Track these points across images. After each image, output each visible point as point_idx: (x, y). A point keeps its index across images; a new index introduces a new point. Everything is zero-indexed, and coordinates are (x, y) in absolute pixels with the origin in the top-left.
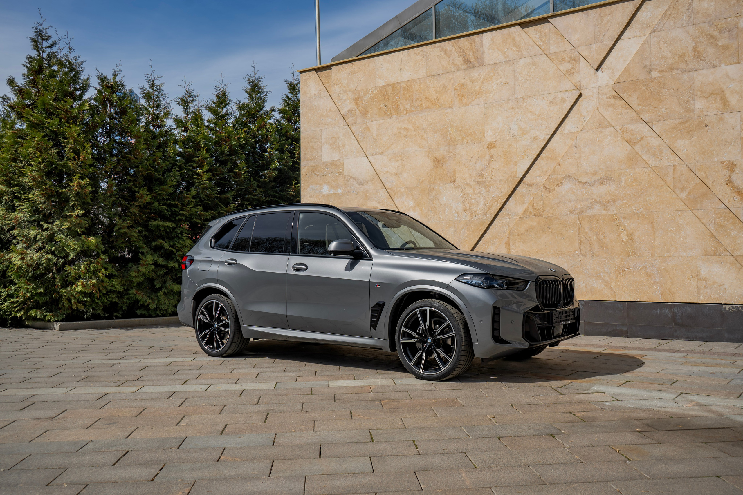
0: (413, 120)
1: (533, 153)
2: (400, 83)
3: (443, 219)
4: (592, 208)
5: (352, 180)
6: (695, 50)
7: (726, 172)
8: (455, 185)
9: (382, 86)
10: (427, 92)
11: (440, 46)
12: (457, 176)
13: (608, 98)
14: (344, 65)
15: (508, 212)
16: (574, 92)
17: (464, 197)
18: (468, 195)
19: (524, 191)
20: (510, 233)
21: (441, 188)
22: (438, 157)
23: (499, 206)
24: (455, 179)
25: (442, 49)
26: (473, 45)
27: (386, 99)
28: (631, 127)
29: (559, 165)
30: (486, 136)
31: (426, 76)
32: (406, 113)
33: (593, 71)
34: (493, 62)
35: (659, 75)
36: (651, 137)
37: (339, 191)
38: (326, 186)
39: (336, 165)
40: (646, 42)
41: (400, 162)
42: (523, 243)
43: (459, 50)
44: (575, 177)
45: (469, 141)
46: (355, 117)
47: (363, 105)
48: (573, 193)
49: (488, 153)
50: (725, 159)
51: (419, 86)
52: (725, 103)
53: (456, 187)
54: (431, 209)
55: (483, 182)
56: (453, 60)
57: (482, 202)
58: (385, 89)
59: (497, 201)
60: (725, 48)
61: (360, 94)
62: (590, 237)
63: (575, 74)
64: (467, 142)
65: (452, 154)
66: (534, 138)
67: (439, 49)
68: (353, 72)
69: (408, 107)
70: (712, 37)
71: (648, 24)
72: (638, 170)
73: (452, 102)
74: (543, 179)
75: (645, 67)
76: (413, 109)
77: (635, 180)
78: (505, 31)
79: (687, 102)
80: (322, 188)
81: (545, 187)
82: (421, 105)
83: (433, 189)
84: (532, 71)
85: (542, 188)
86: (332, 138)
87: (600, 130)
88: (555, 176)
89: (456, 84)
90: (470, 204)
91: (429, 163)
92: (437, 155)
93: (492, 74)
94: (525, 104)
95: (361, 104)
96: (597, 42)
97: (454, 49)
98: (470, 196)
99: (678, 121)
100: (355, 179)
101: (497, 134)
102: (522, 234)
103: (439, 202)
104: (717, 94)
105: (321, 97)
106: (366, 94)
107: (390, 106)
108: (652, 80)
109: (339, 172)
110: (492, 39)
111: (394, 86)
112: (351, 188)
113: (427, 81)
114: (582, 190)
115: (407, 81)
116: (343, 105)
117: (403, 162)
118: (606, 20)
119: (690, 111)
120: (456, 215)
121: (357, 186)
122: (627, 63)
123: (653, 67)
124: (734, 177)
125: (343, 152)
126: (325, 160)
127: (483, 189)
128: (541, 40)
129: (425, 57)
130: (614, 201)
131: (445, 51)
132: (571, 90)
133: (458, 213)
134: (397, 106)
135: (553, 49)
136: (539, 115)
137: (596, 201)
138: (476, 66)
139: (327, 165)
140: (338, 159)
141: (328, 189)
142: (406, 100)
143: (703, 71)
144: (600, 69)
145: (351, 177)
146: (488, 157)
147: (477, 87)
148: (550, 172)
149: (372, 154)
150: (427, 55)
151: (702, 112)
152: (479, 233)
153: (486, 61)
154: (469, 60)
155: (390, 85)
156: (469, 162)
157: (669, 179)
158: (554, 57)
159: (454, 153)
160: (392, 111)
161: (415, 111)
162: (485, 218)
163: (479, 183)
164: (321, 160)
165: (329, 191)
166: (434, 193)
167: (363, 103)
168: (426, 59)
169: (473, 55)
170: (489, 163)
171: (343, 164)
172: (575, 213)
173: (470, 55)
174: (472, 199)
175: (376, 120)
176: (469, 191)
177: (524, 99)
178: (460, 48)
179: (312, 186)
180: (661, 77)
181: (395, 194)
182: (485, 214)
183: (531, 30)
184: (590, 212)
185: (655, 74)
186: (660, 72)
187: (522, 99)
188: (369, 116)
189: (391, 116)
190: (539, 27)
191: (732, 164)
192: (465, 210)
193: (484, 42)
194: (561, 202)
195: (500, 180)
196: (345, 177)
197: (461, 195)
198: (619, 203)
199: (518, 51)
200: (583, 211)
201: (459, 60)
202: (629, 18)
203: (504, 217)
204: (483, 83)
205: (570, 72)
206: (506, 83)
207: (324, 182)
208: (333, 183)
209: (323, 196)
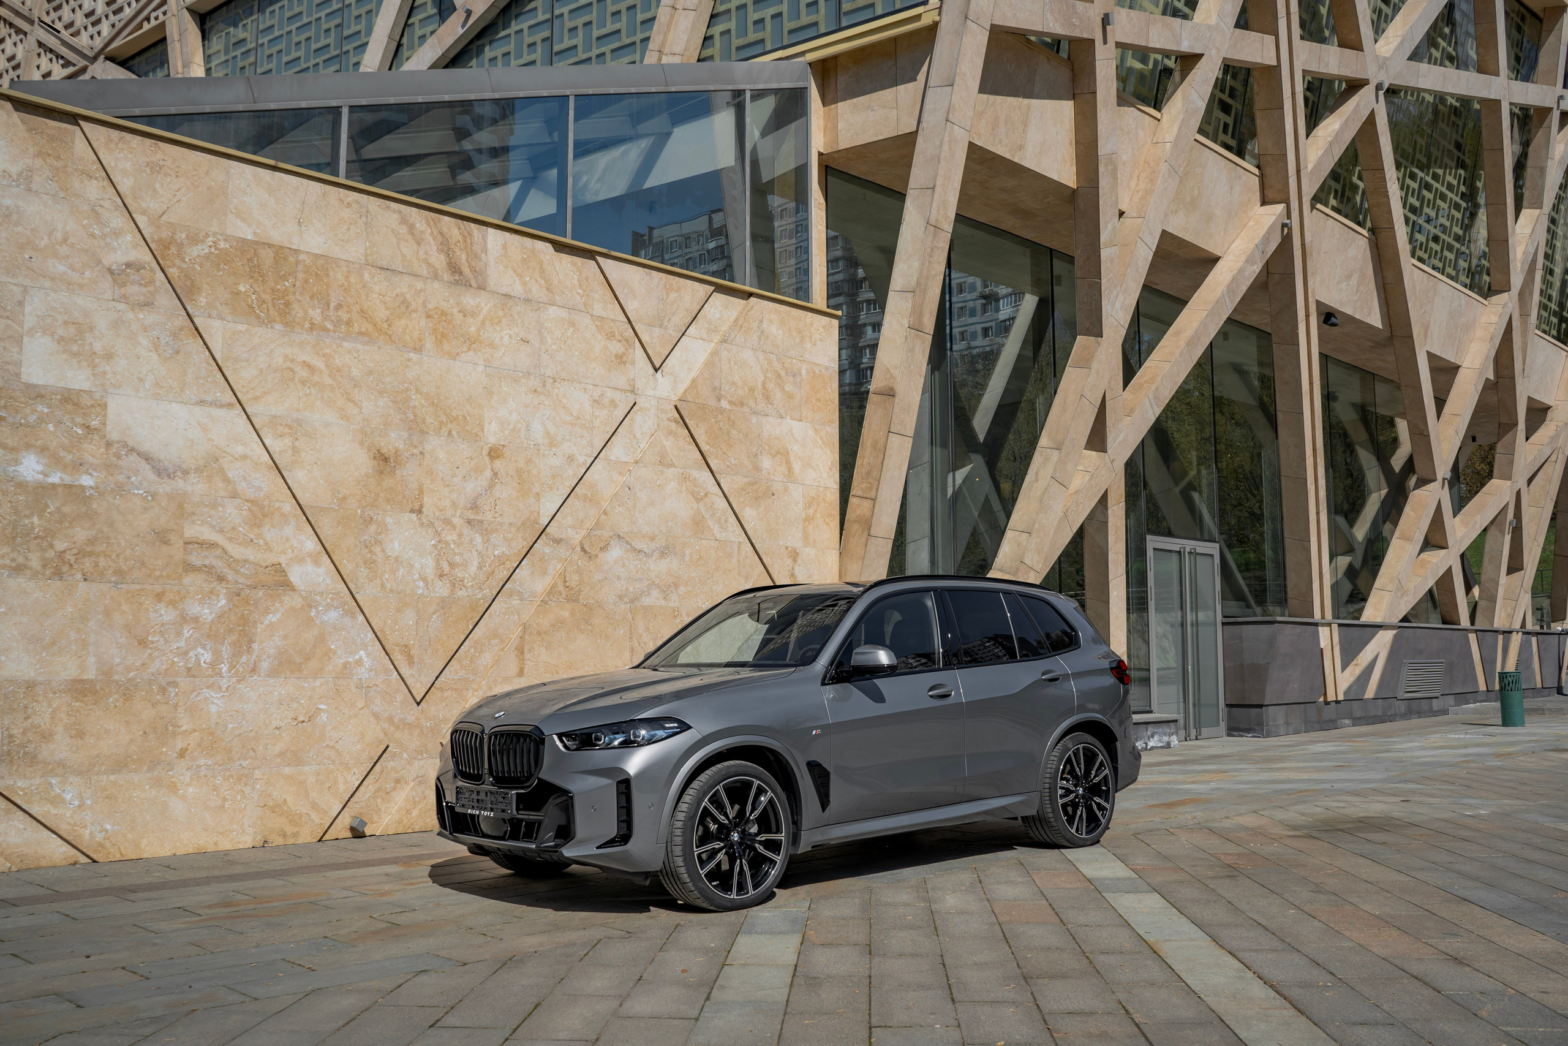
0: (327, 351)
1: (568, 484)
2: (297, 252)
3: (391, 591)
4: (649, 594)
5: (133, 457)
6: (764, 384)
7: (789, 562)
8: (420, 519)
9: (244, 241)
10: (364, 297)
11: (400, 212)
12: (426, 499)
13: (668, 419)
14: (128, 136)
15: (518, 588)
16: (628, 394)
17: (439, 547)
18: (447, 543)
19: (547, 550)
20: (525, 628)
21: (389, 520)
22: (384, 451)
23: (506, 574)
24: (421, 506)
25: (404, 221)
26: (468, 240)
27: (256, 275)
28: (695, 473)
29: (606, 514)
30: (486, 430)
31: (363, 262)
32: (311, 328)
33: (651, 370)
34: (504, 290)
35: (728, 407)
36: (716, 495)
37: (86, 481)
38: (32, 457)
39: (76, 404)
40: (715, 353)
41: (288, 441)
42: (546, 648)
43: (440, 238)
44: (628, 539)
45: (454, 432)
46: (152, 289)
47: (185, 266)
48: (623, 566)
49: (489, 467)
50: (789, 544)
51: (347, 277)
52: (790, 469)
53: (423, 524)
54: (365, 563)
55: (479, 521)
56: (426, 253)
57: (476, 563)
58: (255, 250)
59: (504, 564)
60: (790, 396)
61: (174, 233)
62: (645, 643)
63: (627, 364)
64: (450, 433)
65: (415, 451)
66: (569, 457)
67: (396, 216)
68: (155, 168)
69: (316, 314)
70: (779, 376)
71: (716, 327)
72: (704, 542)
73: (420, 340)
74: (577, 533)
75: (714, 389)
76: (329, 326)
77: (701, 557)
78: (528, 241)
79: (756, 456)
80: (17, 462)
81: (583, 549)
82: (349, 323)
83: (372, 519)
84: (569, 334)
85: (578, 549)
86: (66, 323)
87: (661, 468)
88: (598, 532)
89: (430, 306)
90: (452, 565)
91: (363, 462)
92: (382, 444)
93: (501, 313)
94: (556, 391)
95: (177, 262)
96: (660, 327)
97: (429, 231)
98: (452, 546)
99: (745, 480)
100: (147, 458)
101: (507, 433)
102: (544, 633)
103: (383, 551)
104: (782, 454)
105: (30, 190)
106: (194, 240)
107: (267, 297)
108: (722, 411)
109: (88, 427)
110: (505, 247)
111: (280, 252)
112: (129, 478)
113: (367, 276)
114: (636, 562)
115: (317, 256)
116: (108, 240)
117: (297, 443)
118: (673, 296)
119: (758, 469)
120: (421, 584)
121: (152, 476)
122: (694, 374)
123: (723, 393)
124: (796, 571)
125: (105, 373)
126: (34, 381)
127: (477, 535)
128: (580, 286)
129: (363, 218)
130: (676, 586)
131: (411, 227)
132: (625, 391)
133: (425, 580)
134: (287, 304)
135: (598, 309)
136: (578, 418)
137: (653, 582)
138: (471, 286)
139: (42, 396)
140: (86, 386)
141: (40, 468)
142: (312, 298)
143: (771, 419)
144: (660, 371)
145: (133, 450)
146: (488, 473)
147: (473, 329)
148: (589, 524)
149: (202, 402)
150: (369, 217)
151: (769, 474)
152: (468, 625)
153: (492, 283)
154: (459, 268)
155: (270, 245)
156: (452, 477)
157: (734, 561)
158: (599, 324)
159: (420, 449)
160: (271, 312)
161: (334, 331)
162: (480, 596)
163: (469, 522)
164: (18, 375)
165: (46, 475)
166: (373, 528)
167: (184, 261)
168: (366, 224)
169: (468, 262)
170: (491, 486)
171: (104, 406)
172: (626, 600)
173: (462, 257)
174: (455, 554)
175: (223, 319)
176: (451, 537)
177: (555, 381)
178: (441, 234)
180: (731, 411)
181: (265, 516)
182: (480, 588)
183: (566, 259)
184: (646, 601)
185: (724, 404)
186: (730, 402)
187: (552, 380)
188: (203, 300)
189: (268, 322)
190: (578, 260)
191: (795, 552)
192: (441, 576)
193: (489, 246)
194: (606, 579)
195: (510, 524)
196: (108, 444)
197: (433, 542)
198: (682, 589)
199: (548, 289)
200: (636, 599)
201: (439, 261)
202: (699, 308)
203: (511, 596)
204: (483, 323)
205: (621, 360)
206: (525, 341)
207: (28, 446)
208: (62, 454)
209: (21, 485)
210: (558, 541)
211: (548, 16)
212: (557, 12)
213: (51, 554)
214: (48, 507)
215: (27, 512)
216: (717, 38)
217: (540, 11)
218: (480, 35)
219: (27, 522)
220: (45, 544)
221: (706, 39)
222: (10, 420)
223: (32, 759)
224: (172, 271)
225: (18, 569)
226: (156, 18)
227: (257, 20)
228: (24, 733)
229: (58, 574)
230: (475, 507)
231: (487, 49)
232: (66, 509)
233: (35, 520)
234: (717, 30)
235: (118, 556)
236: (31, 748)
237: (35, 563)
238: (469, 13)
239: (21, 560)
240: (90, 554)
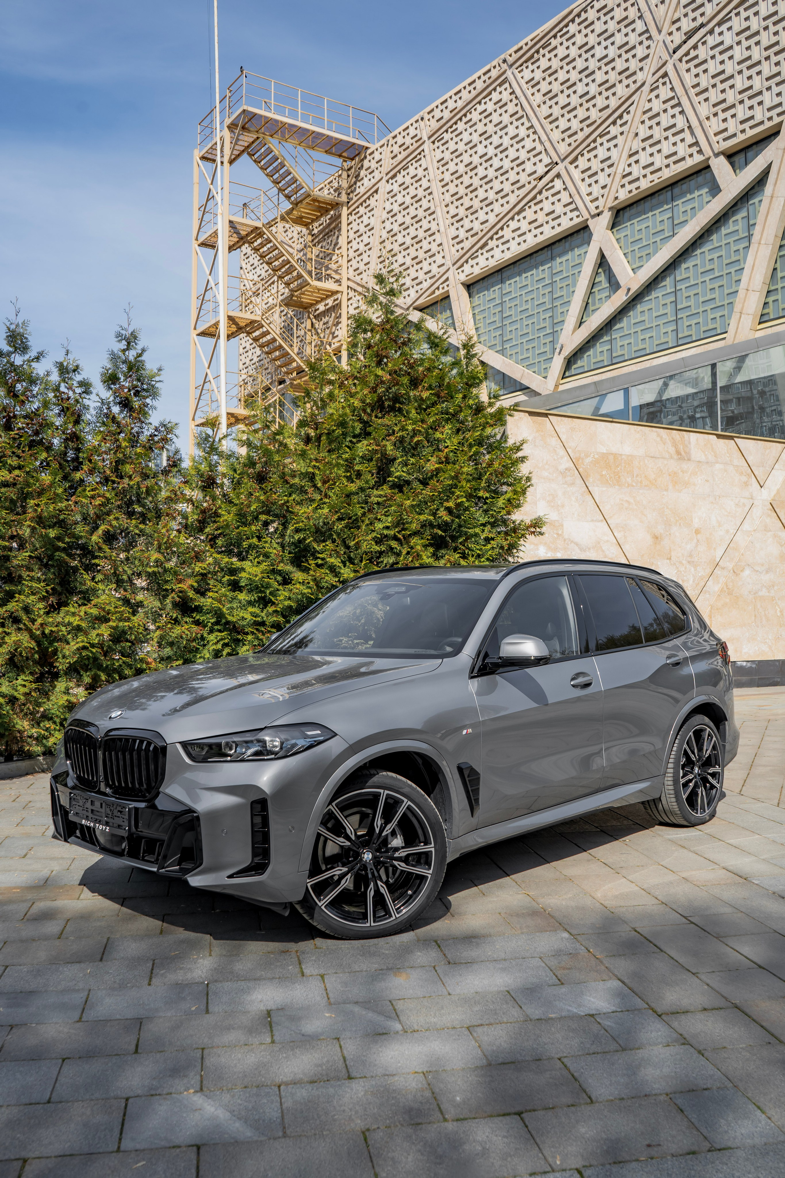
0: (635, 495)
1: (726, 542)
2: (621, 455)
4: (762, 590)
5: (573, 544)
9: (604, 453)
10: (646, 470)
11: (657, 432)
12: (671, 553)
13: (768, 509)
15: (707, 589)
16: (750, 500)
19: (719, 573)
20: (711, 606)
22: (657, 534)
23: (703, 584)
24: (670, 556)
25: (658, 435)
26: (683, 440)
27: (608, 467)
28: (780, 534)
29: (743, 555)
30: (694, 522)
31: (645, 455)
32: (628, 486)
33: (760, 487)
34: (698, 459)
39: (554, 526)
41: (622, 533)
42: (720, 616)
43: (672, 441)
44: (752, 566)
45: (682, 524)
46: (575, 477)
47: (585, 467)
48: (751, 578)
49: (696, 538)
51: (640, 463)
53: (671, 564)
55: (691, 561)
56: (668, 448)
57: (691, 579)
58: (608, 457)
59: (702, 579)
61: (581, 454)
63: (750, 486)
64: (680, 524)
65: (668, 533)
66: (727, 531)
67: (655, 434)
68: (573, 430)
69: (629, 480)
73: (668, 486)
74: (732, 564)
76: (635, 484)
78: (706, 436)
80: (538, 549)
81: (734, 571)
82: (641, 482)
84: (725, 475)
86: (550, 495)
87: (765, 532)
88: (740, 563)
89: (671, 471)
92: (656, 531)
93: (697, 470)
94: (721, 501)
95: (582, 465)
96: (763, 467)
97: (668, 438)
100: (577, 544)
101: (702, 522)
102: (719, 609)
106: (587, 456)
107: (613, 475)
109: (558, 534)
110: (697, 440)
111: (616, 456)
113: (647, 461)
115: (628, 456)
116: (560, 460)
118: (768, 451)
121: (578, 551)
122: (777, 487)
125: (562, 513)
127: (691, 567)
128: (728, 452)
129: (644, 437)
130: (773, 586)
131: (661, 438)
132: (749, 498)
134: (619, 477)
135: (736, 462)
136: (730, 513)
137: (763, 585)
138: (685, 459)
140: (558, 518)
141: (545, 551)
142: (628, 473)
144: (763, 487)
145: (572, 541)
146: (695, 541)
147: (687, 478)
148: (737, 560)
149: (593, 520)
150: (646, 436)
153: (693, 457)
154: (681, 453)
155: (612, 454)
156: (682, 543)
158: (737, 468)
159: (670, 532)
160: (614, 481)
161: (637, 486)
167: (584, 465)
168: (645, 439)
169: (684, 449)
170: (697, 546)
171: (562, 525)
173: (681, 447)
176: (682, 569)
178: (672, 438)
183: (722, 441)
187: (719, 497)
188: (591, 480)
189: (614, 485)
190: (727, 441)
193: (691, 441)
194: (744, 584)
196: (565, 540)
199: (715, 456)
201: (672, 450)
202: (780, 455)
203: (704, 592)
204: (691, 475)
205: (746, 484)
206: (707, 481)
210: (723, 568)
211: (673, 290)
212: (678, 288)
216: (771, 303)
217: (668, 287)
218: (633, 300)
221: (765, 304)
224: (580, 470)
226: (443, 288)
227: (501, 288)
230: (691, 556)
231: (639, 306)
234: (770, 299)
238: (629, 290)
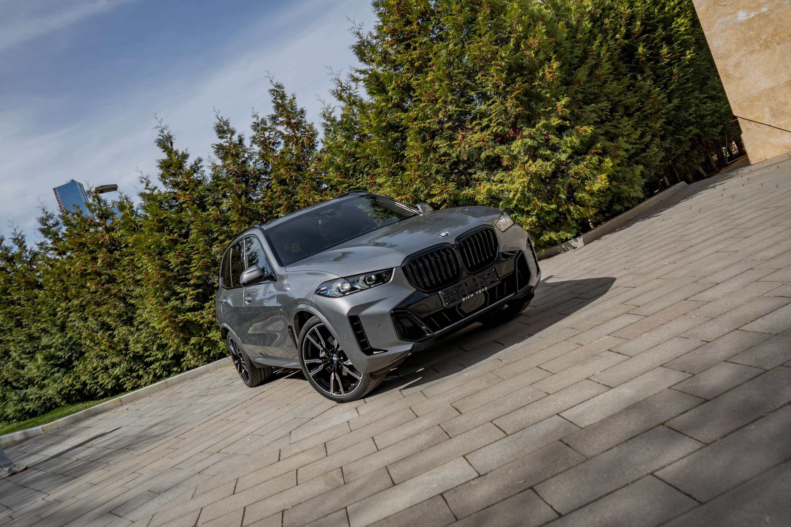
37: (764, 10)
38: (741, 12)
80: (737, 17)
141: (745, 14)
179: (720, 20)
207: (738, 9)
208: (751, 5)
209: (742, 24)
213: (762, 41)
214: (753, 26)
215: (747, 32)
219: (748, 35)
220: (758, 39)
222: (728, 4)
223: (783, 113)
225: (752, 52)
228: (777, 105)
229: (767, 47)
232: (761, 23)
233: (751, 33)
235: (788, 30)
236: (781, 110)
237: (757, 47)
239: (752, 49)
240: (777, 34)
